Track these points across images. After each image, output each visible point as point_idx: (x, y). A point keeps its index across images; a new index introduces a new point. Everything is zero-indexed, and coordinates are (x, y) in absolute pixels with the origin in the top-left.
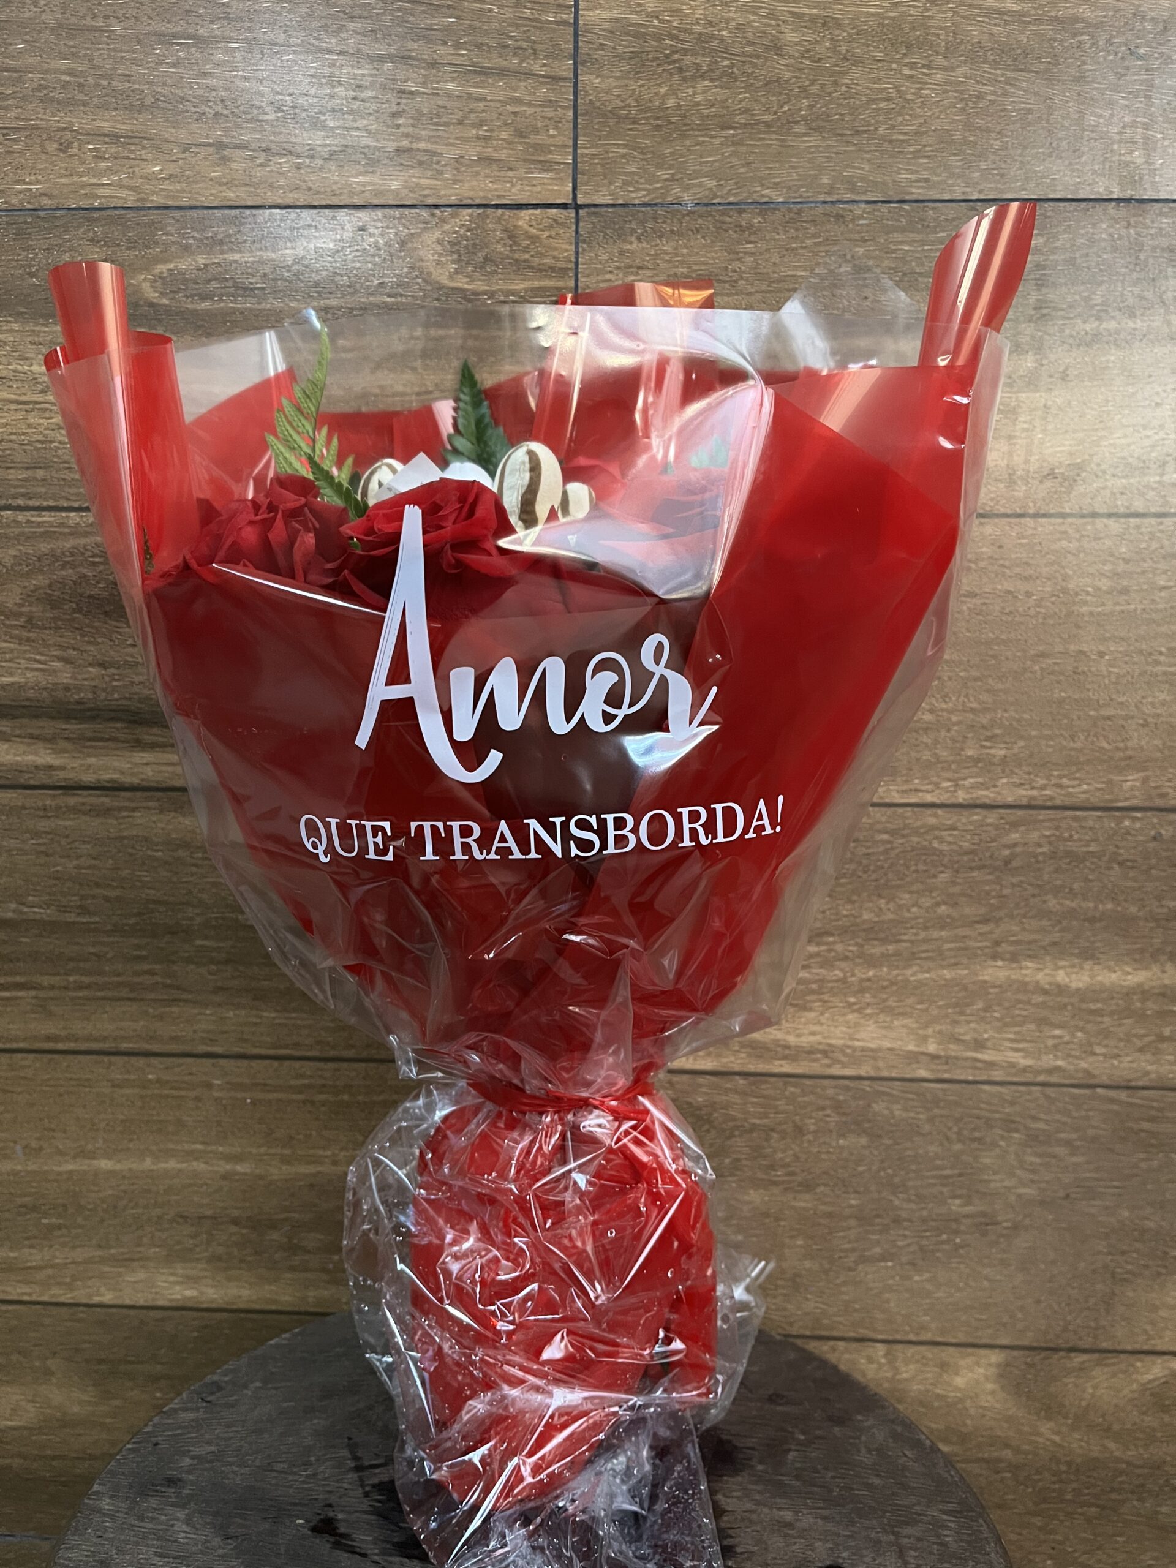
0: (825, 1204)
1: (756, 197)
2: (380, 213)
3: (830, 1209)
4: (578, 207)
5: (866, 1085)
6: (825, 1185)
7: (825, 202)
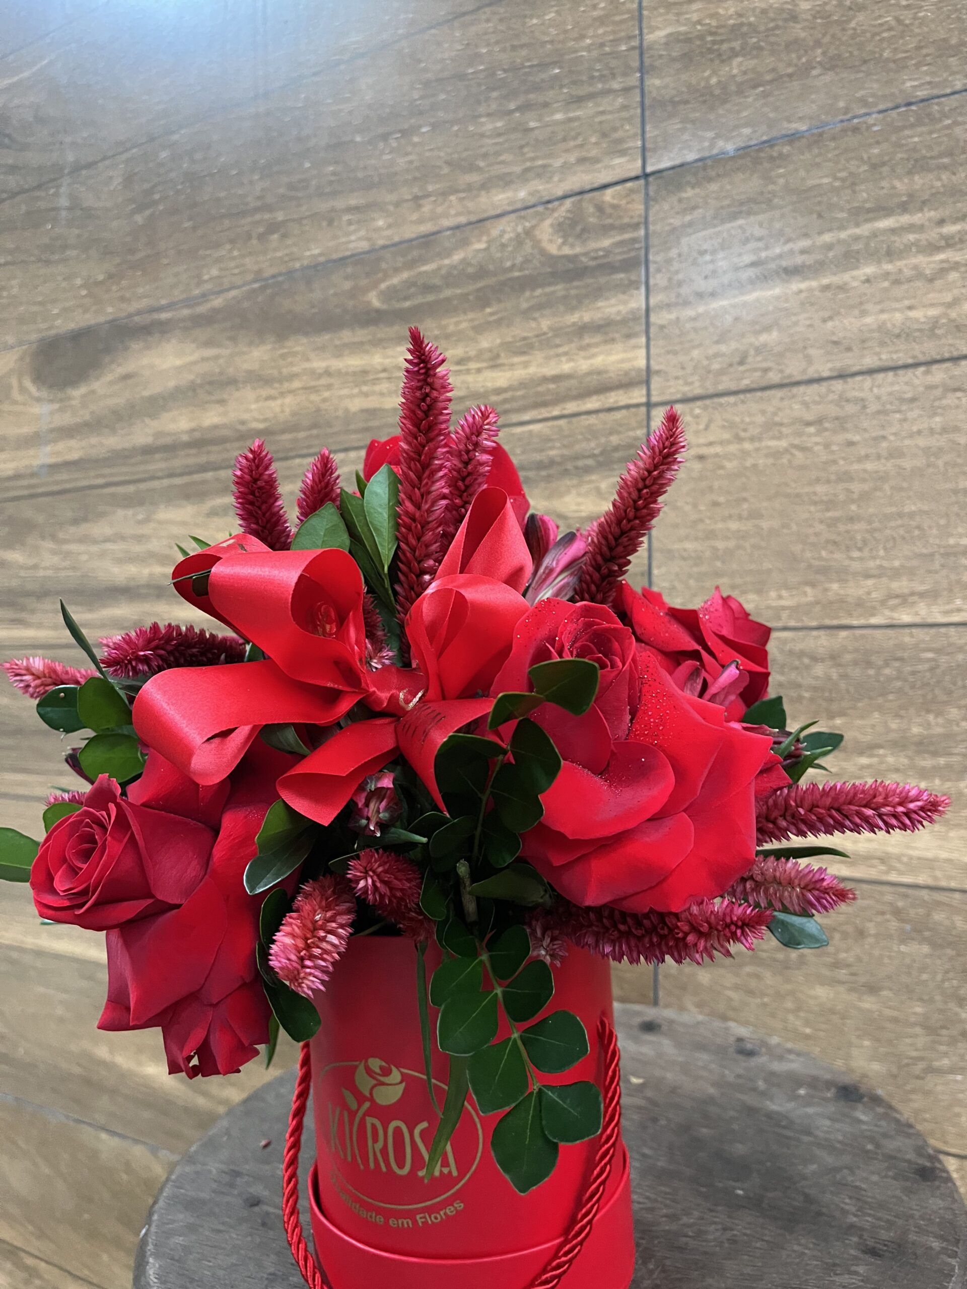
0: (889, 1008)
1: (784, 132)
2: (513, 216)
3: (895, 1013)
4: (646, 176)
5: (924, 894)
6: (891, 990)
7: (842, 121)
